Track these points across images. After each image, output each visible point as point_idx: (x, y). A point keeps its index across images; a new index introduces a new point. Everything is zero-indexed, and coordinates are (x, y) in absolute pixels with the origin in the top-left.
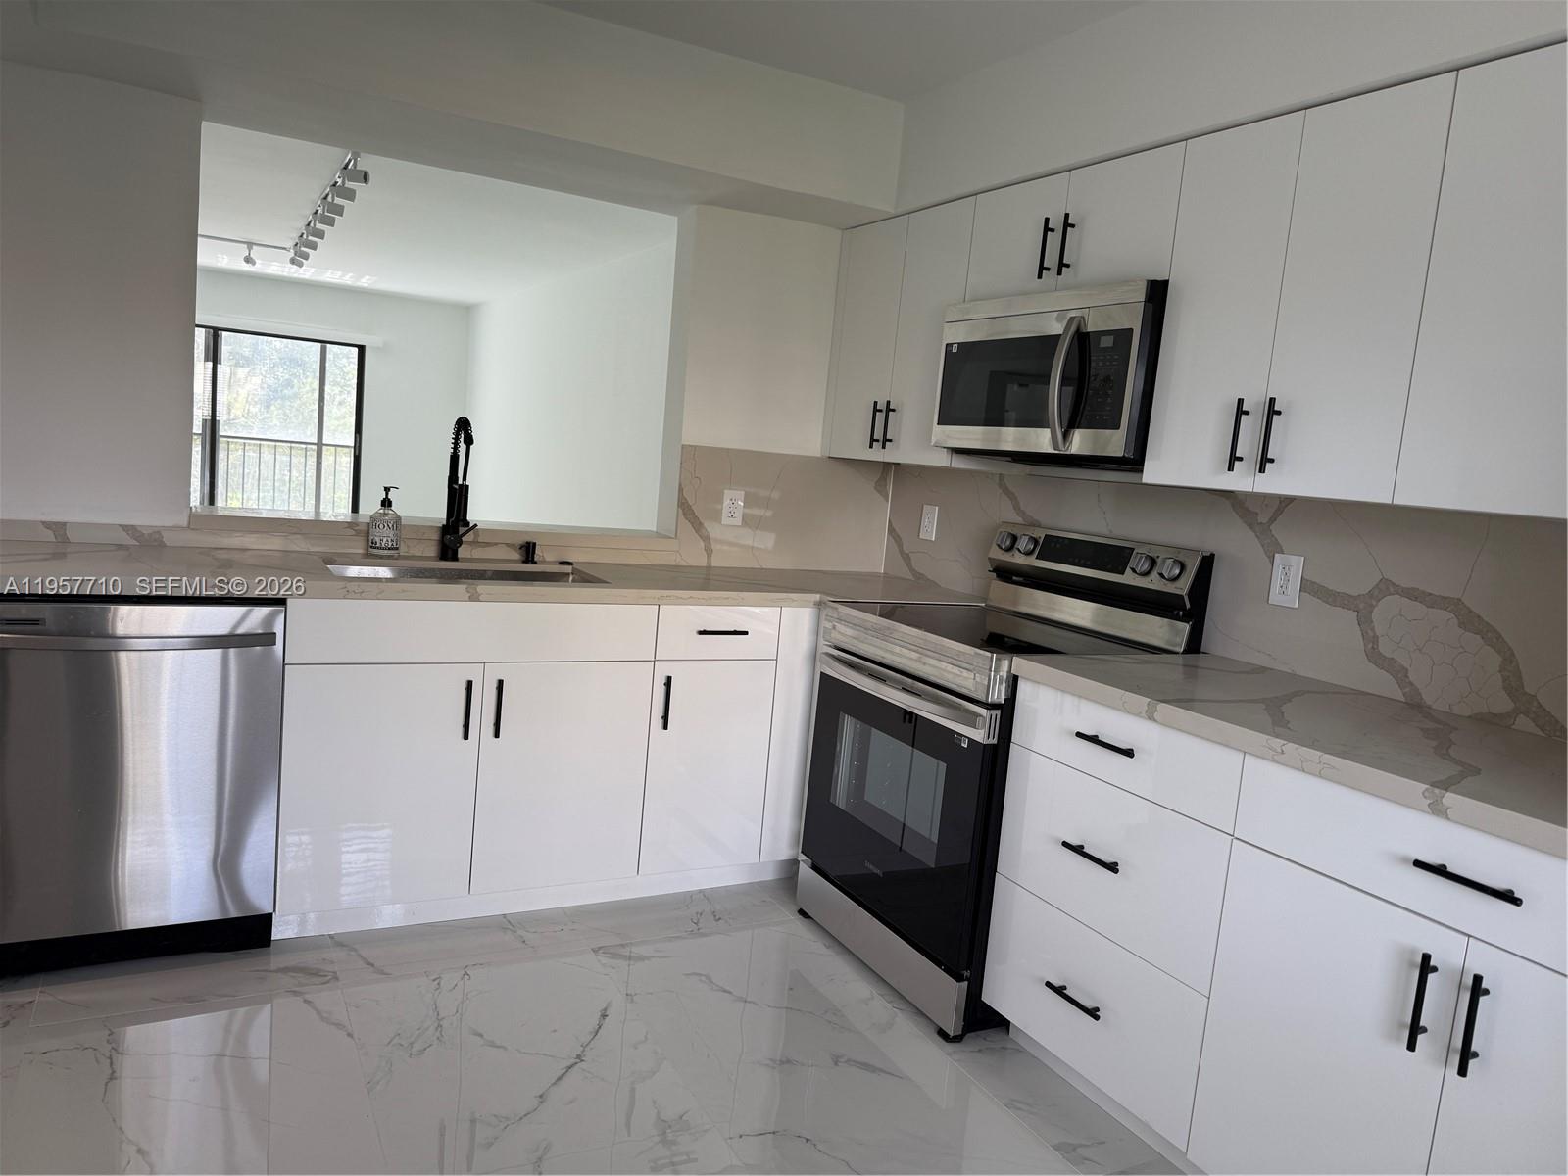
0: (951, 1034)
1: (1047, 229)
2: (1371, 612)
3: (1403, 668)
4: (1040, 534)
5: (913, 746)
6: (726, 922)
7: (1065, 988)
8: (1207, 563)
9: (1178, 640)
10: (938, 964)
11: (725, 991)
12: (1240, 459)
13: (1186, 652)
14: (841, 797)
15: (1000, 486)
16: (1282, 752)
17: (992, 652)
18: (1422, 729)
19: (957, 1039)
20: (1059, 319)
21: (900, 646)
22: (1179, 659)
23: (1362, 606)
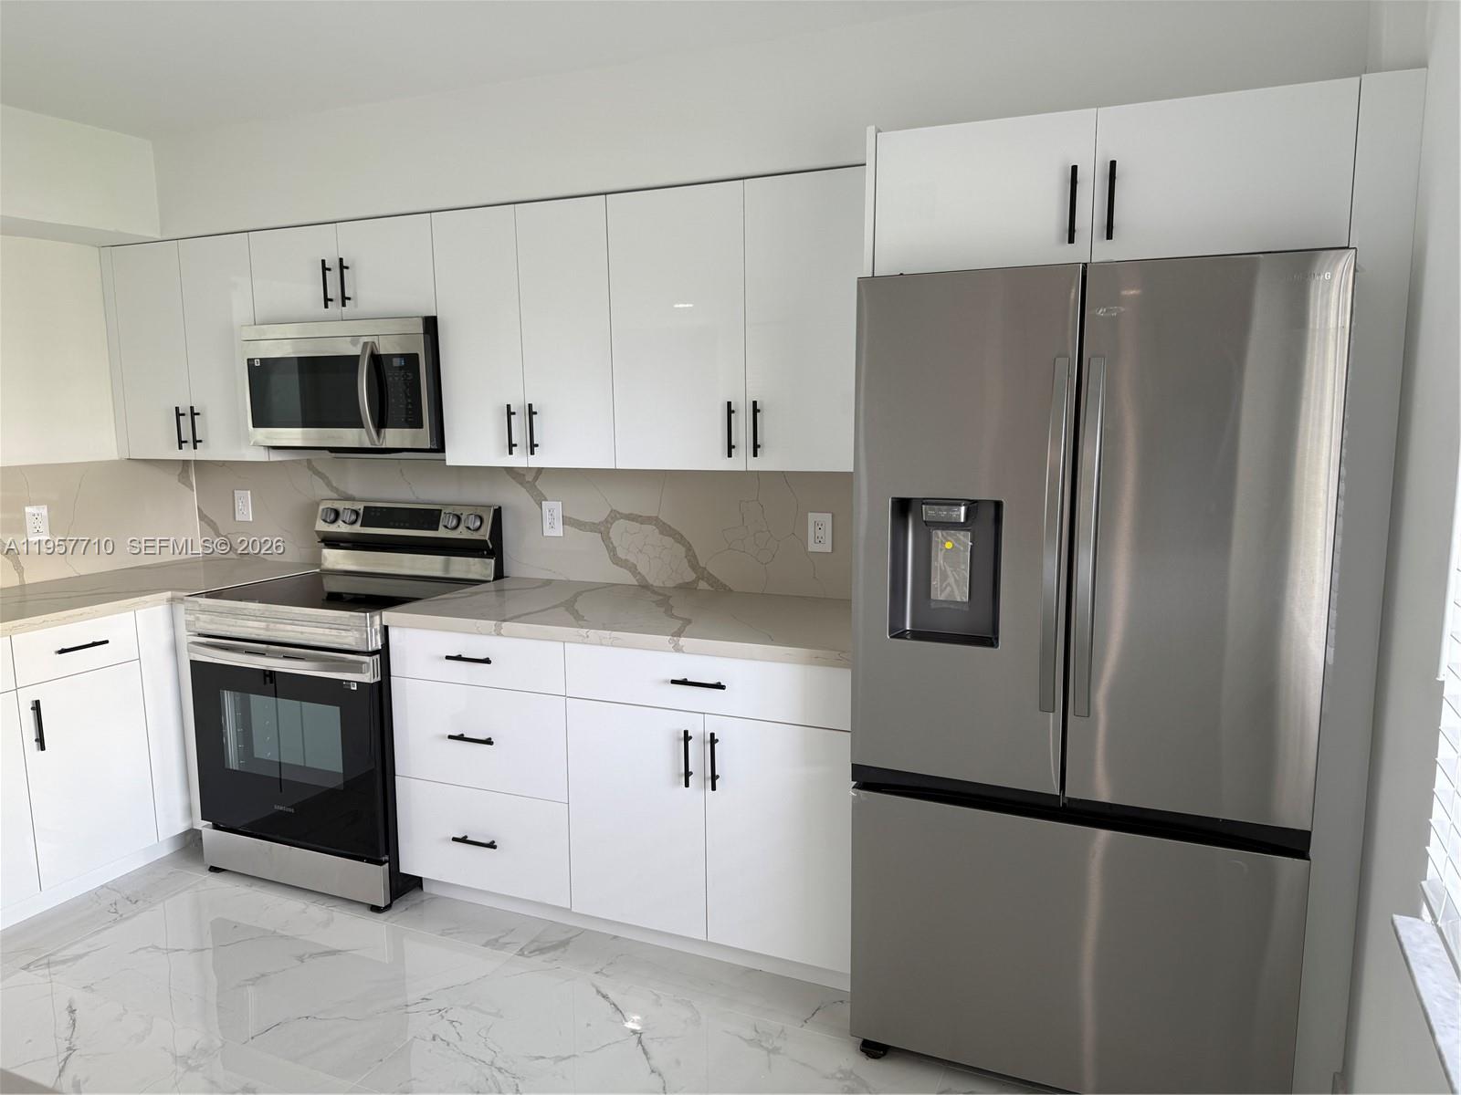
0: (382, 905)
1: (325, 269)
2: (609, 532)
3: (633, 564)
4: (360, 507)
5: (276, 697)
6: (145, 901)
7: (466, 837)
8: (498, 514)
9: (488, 572)
10: (360, 859)
11: (177, 950)
12: (515, 445)
13: (495, 579)
14: (233, 761)
15: (308, 468)
16: (588, 637)
17: (366, 612)
18: (654, 602)
19: (388, 907)
20: (354, 344)
21: (274, 622)
22: (491, 586)
23: (602, 529)
